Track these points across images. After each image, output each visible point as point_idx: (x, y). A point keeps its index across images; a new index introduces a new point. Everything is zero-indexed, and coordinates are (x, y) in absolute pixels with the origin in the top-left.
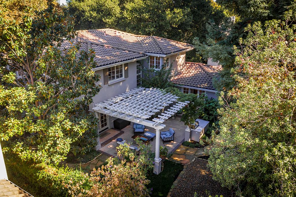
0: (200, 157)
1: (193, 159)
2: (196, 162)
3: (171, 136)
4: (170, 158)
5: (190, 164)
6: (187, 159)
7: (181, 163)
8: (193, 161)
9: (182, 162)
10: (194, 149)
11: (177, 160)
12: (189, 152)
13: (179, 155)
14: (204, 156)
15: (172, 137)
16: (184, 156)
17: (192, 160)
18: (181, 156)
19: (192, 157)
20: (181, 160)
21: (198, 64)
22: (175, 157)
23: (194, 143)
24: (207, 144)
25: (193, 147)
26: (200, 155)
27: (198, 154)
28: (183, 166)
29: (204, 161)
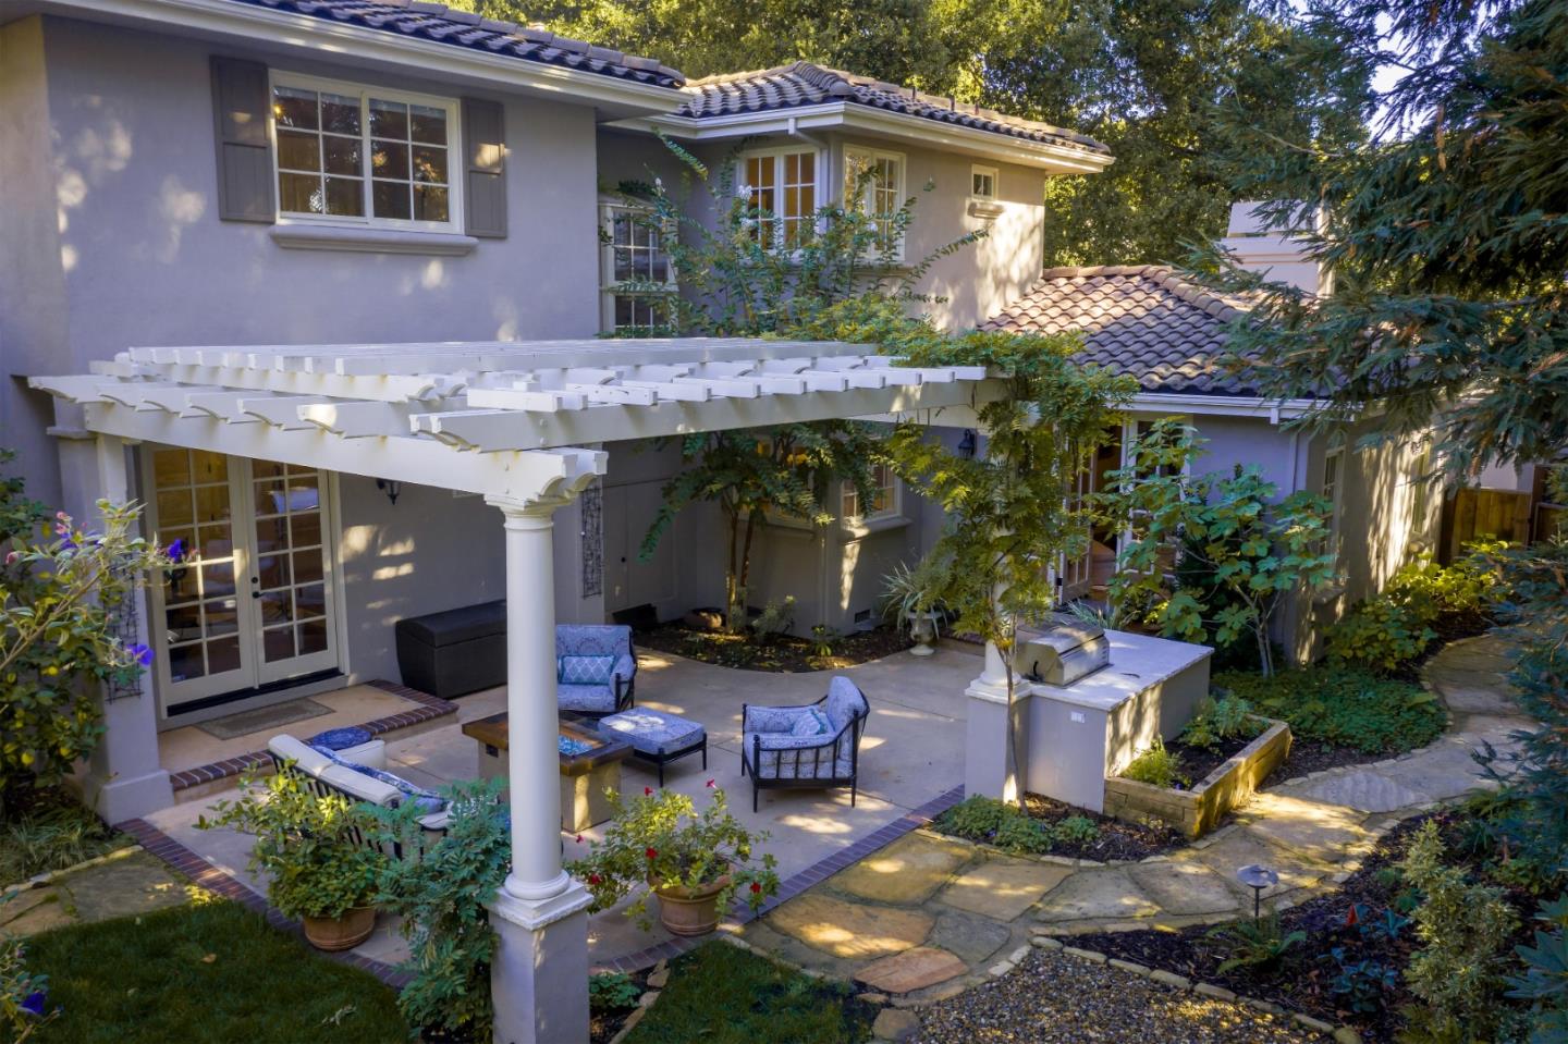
0: (1084, 941)
1: (1006, 947)
2: (1026, 988)
3: (830, 736)
4: (762, 931)
5: (960, 997)
6: (941, 948)
7: (862, 986)
8: (1001, 968)
9: (876, 976)
10: (1036, 862)
11: (832, 945)
12: (978, 890)
13: (867, 906)
14: (1127, 935)
15: (835, 743)
16: (917, 923)
17: (989, 960)
18: (886, 915)
19: (997, 939)
20: (874, 958)
21: (1141, 274)
22: (818, 920)
23: (1047, 815)
24: (1173, 832)
25: (1028, 849)
26: (1087, 919)
27: (1073, 912)
28: (870, 1013)
29: (1127, 976)
